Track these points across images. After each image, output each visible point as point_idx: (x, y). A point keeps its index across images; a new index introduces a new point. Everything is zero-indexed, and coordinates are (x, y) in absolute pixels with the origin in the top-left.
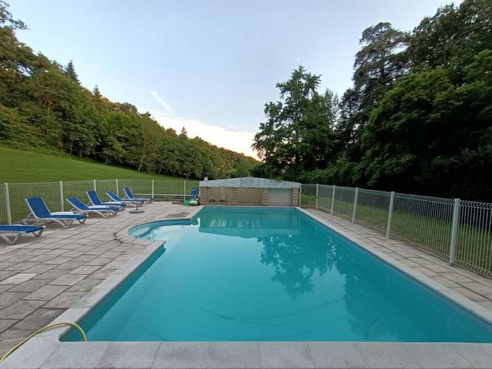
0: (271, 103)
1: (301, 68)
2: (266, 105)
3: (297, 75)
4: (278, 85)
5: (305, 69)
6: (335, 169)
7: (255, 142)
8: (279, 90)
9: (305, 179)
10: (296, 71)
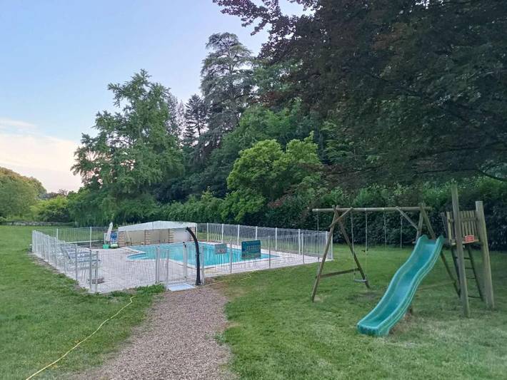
0: (105, 112)
1: (143, 72)
2: (99, 114)
3: (139, 81)
4: (111, 87)
5: (149, 74)
6: (200, 204)
7: (76, 163)
8: (112, 94)
9: (160, 214)
10: (137, 75)
